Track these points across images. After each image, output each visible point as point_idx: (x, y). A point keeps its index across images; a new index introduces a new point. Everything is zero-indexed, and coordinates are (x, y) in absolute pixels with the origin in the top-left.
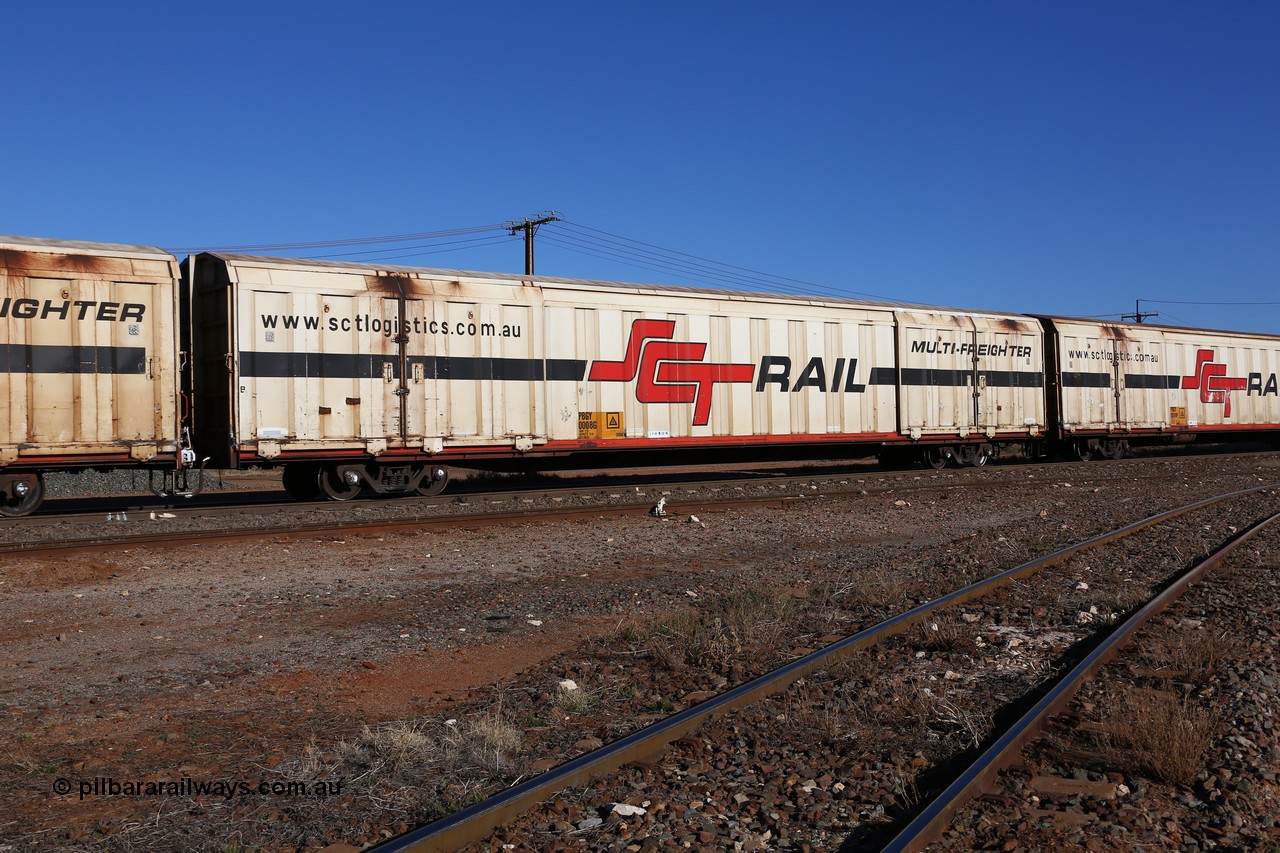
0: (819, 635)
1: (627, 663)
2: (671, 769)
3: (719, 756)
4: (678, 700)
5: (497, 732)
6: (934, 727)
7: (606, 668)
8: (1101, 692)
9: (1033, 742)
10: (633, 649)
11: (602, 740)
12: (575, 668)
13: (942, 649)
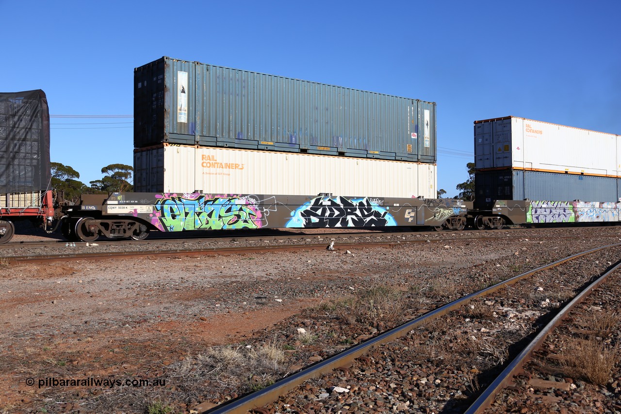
0: (417, 310)
1: (328, 321)
2: (357, 371)
3: (379, 366)
4: (354, 339)
5: (274, 351)
6: (481, 354)
7: (318, 323)
8: (557, 340)
9: (528, 363)
10: (328, 314)
11: (322, 357)
12: (303, 322)
13: (477, 317)
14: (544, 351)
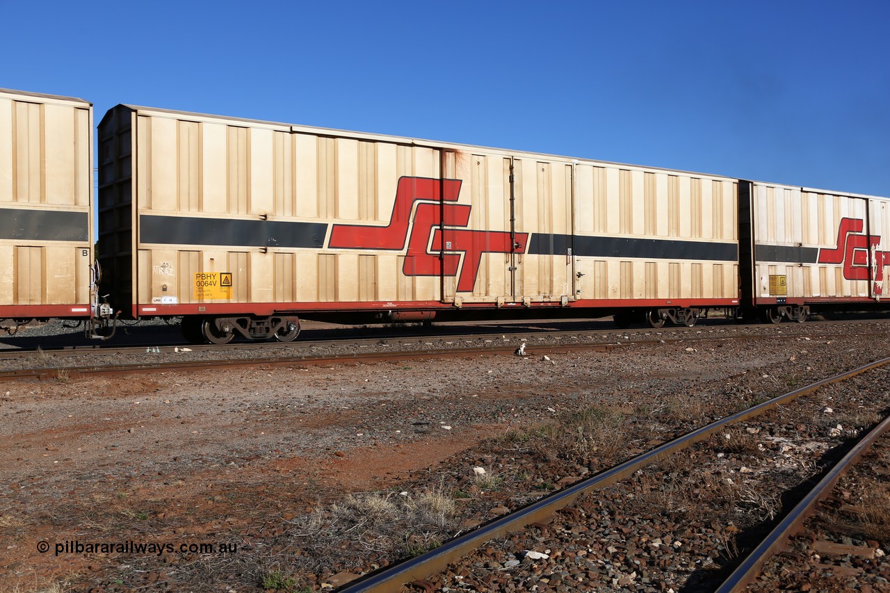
0: (647, 440)
1: (517, 456)
2: (559, 528)
3: (591, 521)
4: (555, 482)
5: (439, 500)
6: (741, 505)
7: (503, 460)
8: (854, 484)
9: (811, 518)
10: (518, 447)
11: (509, 508)
12: (481, 459)
13: (735, 451)
14: (834, 501)
